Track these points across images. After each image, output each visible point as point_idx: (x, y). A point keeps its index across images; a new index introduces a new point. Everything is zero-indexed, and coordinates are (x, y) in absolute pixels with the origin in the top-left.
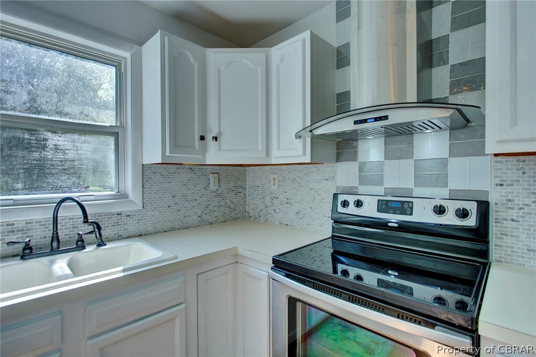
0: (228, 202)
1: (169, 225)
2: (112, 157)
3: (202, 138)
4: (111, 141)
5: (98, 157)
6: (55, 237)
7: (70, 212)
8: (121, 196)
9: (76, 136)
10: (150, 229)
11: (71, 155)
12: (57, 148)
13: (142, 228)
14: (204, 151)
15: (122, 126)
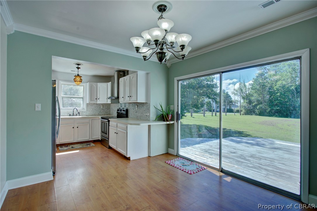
0: (105, 111)
1: (92, 114)
2: (82, 102)
3: (96, 99)
4: (82, 99)
5: (80, 102)
6: (73, 114)
7: (75, 110)
8: (83, 109)
9: (76, 99)
10: (88, 115)
11: (76, 102)
12: (74, 101)
13: (86, 114)
14: (97, 101)
15: (84, 97)
